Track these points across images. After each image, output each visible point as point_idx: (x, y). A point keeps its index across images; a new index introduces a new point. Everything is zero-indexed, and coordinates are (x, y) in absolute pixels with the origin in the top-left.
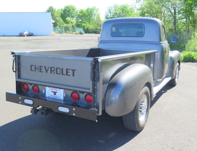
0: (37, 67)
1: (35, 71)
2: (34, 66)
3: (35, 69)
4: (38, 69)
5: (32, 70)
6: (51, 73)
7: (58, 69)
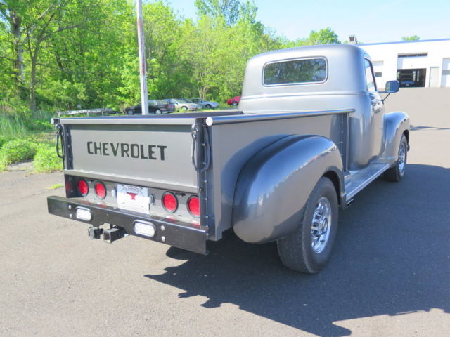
0: (98, 146)
1: (96, 153)
4: (100, 148)
5: (89, 152)
6: (123, 155)
7: (135, 148)
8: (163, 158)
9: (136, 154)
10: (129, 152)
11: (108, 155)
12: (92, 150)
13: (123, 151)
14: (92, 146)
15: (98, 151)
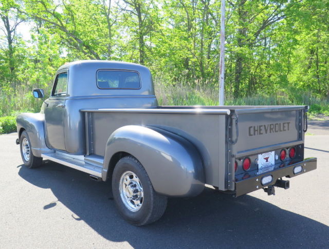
0: (256, 129)
1: (254, 134)
2: (253, 128)
3: (255, 131)
4: (257, 131)
5: (250, 135)
6: (270, 132)
7: (277, 126)
8: (288, 130)
9: (277, 130)
10: (274, 130)
11: (262, 134)
12: (252, 132)
13: (271, 129)
14: (252, 130)
15: (256, 132)
